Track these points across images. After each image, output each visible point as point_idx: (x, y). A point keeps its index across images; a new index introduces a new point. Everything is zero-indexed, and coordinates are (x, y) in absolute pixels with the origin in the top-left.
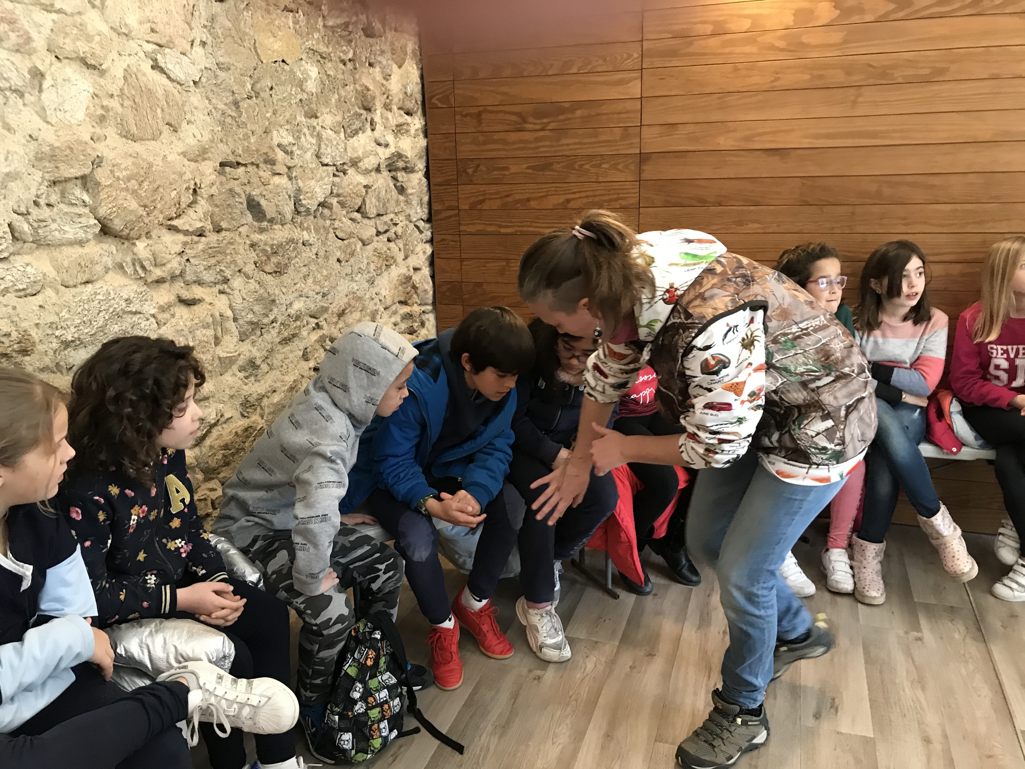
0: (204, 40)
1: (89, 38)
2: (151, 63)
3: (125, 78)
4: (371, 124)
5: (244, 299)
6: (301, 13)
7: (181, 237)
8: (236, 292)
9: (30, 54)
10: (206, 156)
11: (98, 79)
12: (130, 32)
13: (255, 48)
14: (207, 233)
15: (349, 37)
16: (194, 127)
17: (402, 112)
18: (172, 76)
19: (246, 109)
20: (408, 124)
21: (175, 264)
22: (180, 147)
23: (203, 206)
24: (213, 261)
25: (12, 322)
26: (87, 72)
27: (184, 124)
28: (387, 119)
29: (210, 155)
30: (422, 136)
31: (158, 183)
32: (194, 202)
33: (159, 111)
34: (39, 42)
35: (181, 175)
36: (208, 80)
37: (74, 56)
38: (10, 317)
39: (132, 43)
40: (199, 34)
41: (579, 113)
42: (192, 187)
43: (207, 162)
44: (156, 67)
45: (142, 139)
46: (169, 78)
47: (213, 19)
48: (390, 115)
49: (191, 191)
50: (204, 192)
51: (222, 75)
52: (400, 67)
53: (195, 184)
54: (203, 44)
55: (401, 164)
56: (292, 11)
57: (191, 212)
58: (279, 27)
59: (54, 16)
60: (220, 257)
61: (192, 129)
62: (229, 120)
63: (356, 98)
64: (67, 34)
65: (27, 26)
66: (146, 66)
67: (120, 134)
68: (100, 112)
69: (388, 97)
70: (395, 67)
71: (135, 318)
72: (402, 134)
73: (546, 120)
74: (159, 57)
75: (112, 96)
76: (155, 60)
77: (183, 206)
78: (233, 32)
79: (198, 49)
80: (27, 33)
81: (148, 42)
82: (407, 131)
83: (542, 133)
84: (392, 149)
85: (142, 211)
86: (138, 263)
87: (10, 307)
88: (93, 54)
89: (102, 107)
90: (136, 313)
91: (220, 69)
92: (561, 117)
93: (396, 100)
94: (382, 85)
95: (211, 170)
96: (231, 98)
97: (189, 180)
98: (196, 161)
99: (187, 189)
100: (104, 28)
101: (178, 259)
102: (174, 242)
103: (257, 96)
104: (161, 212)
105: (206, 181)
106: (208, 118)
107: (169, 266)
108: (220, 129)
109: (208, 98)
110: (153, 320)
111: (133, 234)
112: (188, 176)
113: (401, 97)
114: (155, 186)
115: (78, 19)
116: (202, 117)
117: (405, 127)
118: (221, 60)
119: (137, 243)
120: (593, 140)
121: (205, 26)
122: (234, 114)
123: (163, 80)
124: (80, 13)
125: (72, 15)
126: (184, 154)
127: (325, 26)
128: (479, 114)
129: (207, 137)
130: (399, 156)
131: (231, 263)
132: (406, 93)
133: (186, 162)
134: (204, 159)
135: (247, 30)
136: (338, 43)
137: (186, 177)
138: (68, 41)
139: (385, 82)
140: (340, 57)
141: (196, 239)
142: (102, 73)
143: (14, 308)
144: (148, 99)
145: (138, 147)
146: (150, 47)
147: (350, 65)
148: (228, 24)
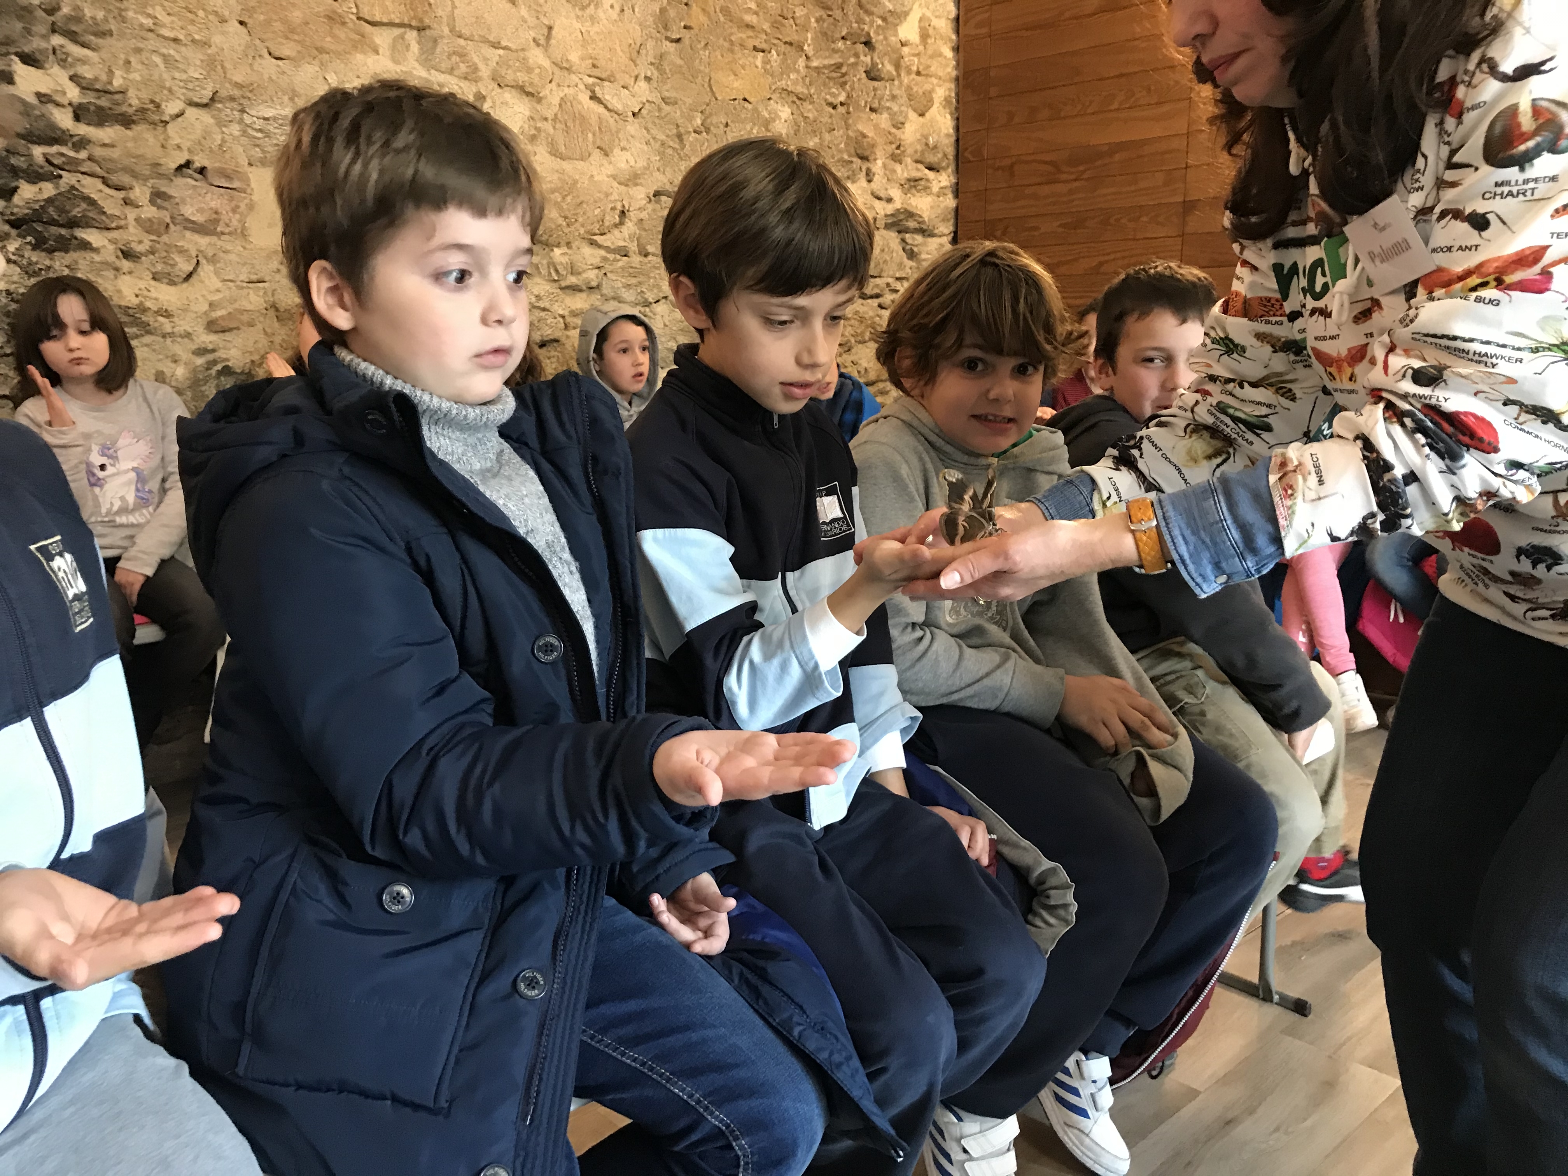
0: (649, 74)
1: (529, 70)
2: (589, 93)
3: (560, 105)
4: (867, 175)
5: (665, 325)
6: (774, 52)
7: (603, 253)
8: (658, 317)
9: (476, 82)
10: (638, 181)
11: (535, 105)
12: (571, 67)
13: (710, 86)
14: (631, 254)
15: (843, 79)
16: (629, 154)
17: (920, 166)
18: (610, 106)
19: (691, 143)
20: (928, 180)
21: (592, 275)
22: (610, 170)
23: (630, 227)
24: (634, 281)
26: (526, 99)
27: (617, 151)
28: (894, 171)
29: (642, 181)
30: (950, 196)
31: (582, 198)
32: (621, 223)
33: (590, 135)
34: (485, 72)
35: (607, 195)
36: (650, 111)
37: (513, 84)
39: (574, 78)
40: (644, 69)
41: (1117, 157)
42: (619, 207)
43: (639, 188)
44: (593, 97)
45: (570, 158)
46: (606, 107)
47: (661, 56)
48: (898, 168)
49: (618, 212)
50: (633, 215)
51: (667, 108)
52: (922, 115)
53: (624, 206)
54: (648, 79)
55: (912, 224)
56: (763, 51)
57: (616, 232)
58: (743, 67)
59: (501, 52)
60: (641, 279)
61: (627, 155)
62: (670, 151)
63: (847, 144)
64: (509, 67)
65: (476, 59)
66: (584, 97)
67: (550, 153)
68: (533, 132)
69: (898, 148)
70: (912, 115)
71: (543, 314)
72: (919, 191)
73: (1081, 168)
74: (597, 89)
75: (546, 119)
76: (593, 92)
77: (607, 224)
78: (684, 69)
79: (642, 84)
80: (475, 64)
81: (590, 76)
82: (926, 188)
83: (1077, 184)
84: (898, 205)
85: (561, 221)
86: (552, 265)
88: (531, 84)
89: (536, 128)
90: (544, 309)
91: (666, 103)
92: (1099, 163)
93: (910, 151)
94: (890, 133)
95: (643, 196)
96: (675, 131)
97: (616, 200)
98: (627, 185)
99: (613, 209)
100: (546, 63)
101: (597, 271)
102: (592, 255)
103: (708, 131)
104: (583, 226)
105: (635, 205)
106: (645, 148)
107: (584, 275)
108: (658, 158)
109: (646, 128)
110: (561, 320)
111: (551, 240)
112: (615, 196)
113: (919, 148)
114: (579, 201)
115: (521, 54)
116: (638, 145)
117: (923, 183)
118: (667, 94)
119: (555, 249)
120: (1133, 188)
121: (652, 64)
122: (677, 146)
123: (601, 109)
124: (523, 50)
125: (517, 51)
126: (614, 177)
127: (807, 67)
128: (1012, 166)
129: (642, 163)
130: (910, 215)
131: (654, 286)
132: (927, 144)
133: (615, 184)
134: (636, 185)
135: (702, 68)
136: (825, 85)
137: (612, 198)
138: (509, 72)
139: (893, 130)
140: (826, 100)
141: (618, 257)
142: (539, 100)
144: (581, 124)
145: (566, 165)
146: (591, 81)
147: (841, 110)
148: (679, 62)
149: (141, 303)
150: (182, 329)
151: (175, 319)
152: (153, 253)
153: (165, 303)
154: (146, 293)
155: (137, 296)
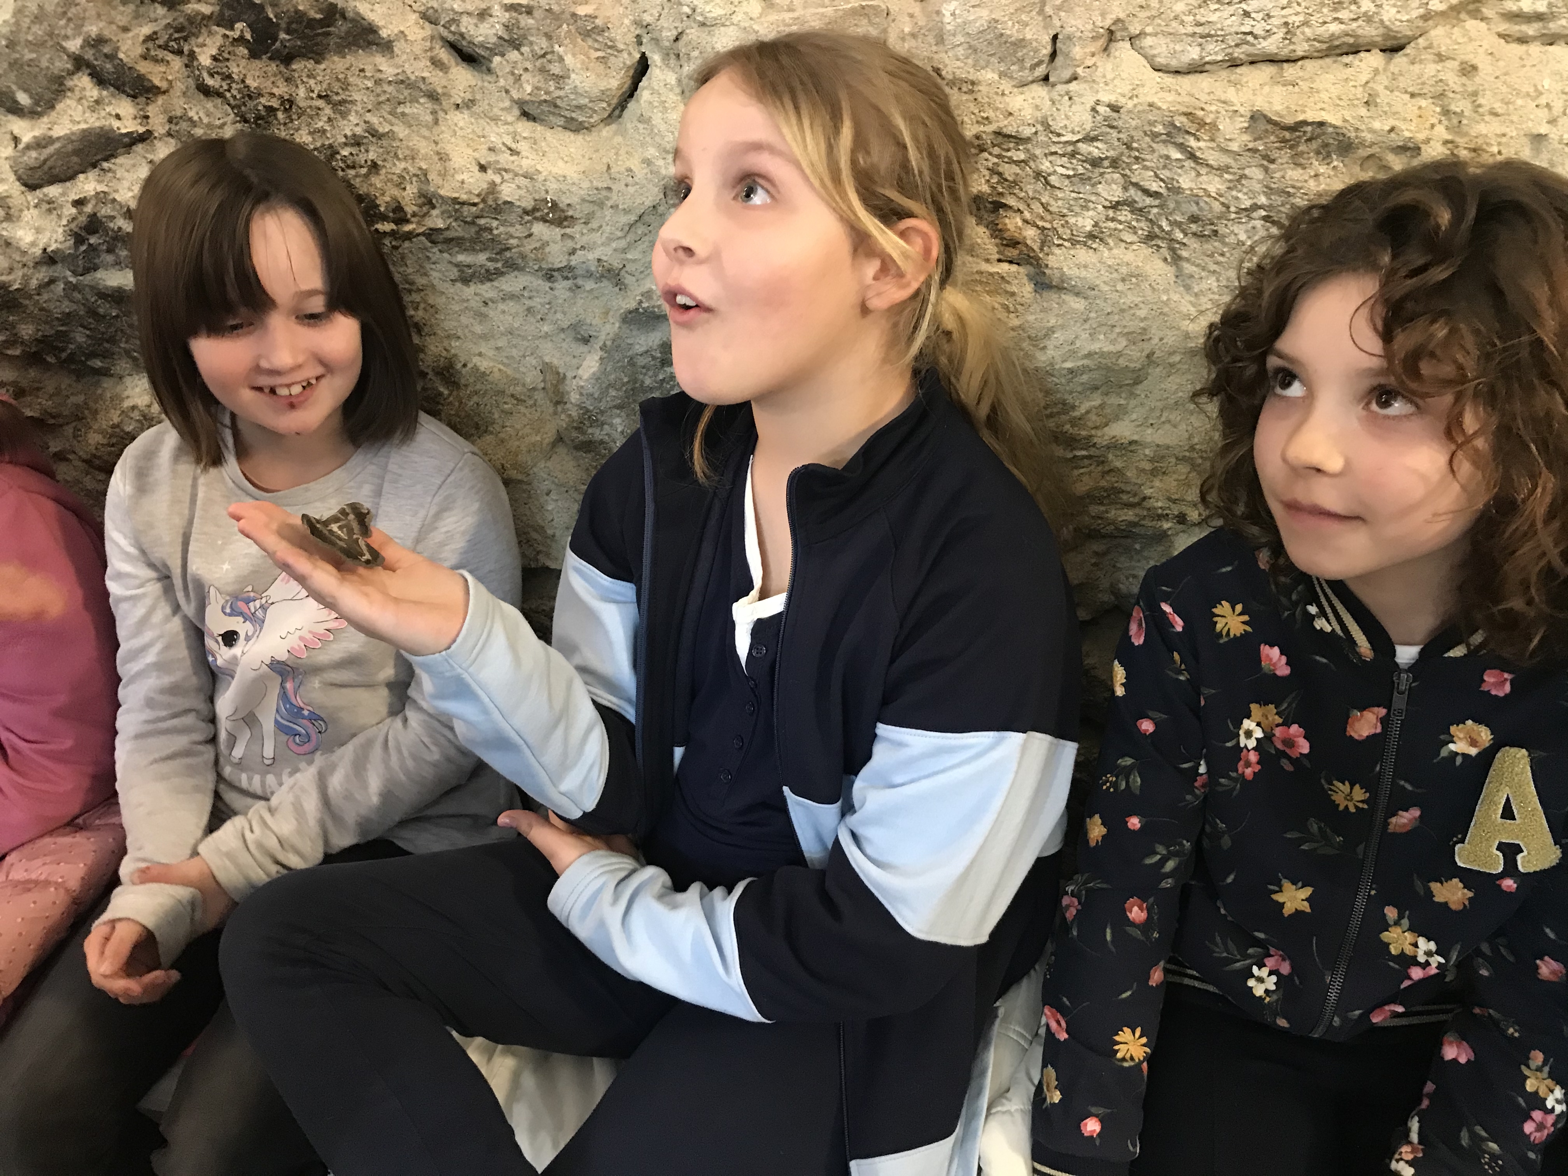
25: (1446, 112)
38: (1442, 95)
87: (1454, 65)
143: (1468, 70)
149: (493, 187)
150: (591, 256)
151: (575, 230)
152: (515, 44)
153: (553, 186)
154: (505, 159)
155: (483, 168)
